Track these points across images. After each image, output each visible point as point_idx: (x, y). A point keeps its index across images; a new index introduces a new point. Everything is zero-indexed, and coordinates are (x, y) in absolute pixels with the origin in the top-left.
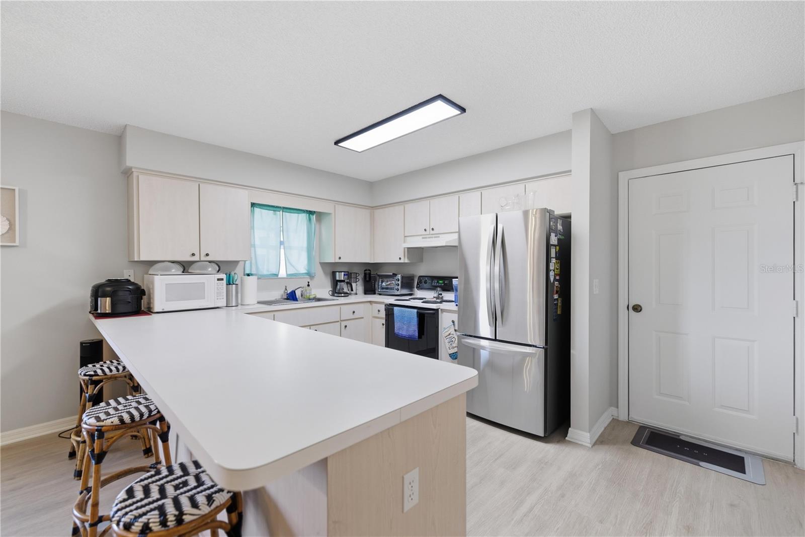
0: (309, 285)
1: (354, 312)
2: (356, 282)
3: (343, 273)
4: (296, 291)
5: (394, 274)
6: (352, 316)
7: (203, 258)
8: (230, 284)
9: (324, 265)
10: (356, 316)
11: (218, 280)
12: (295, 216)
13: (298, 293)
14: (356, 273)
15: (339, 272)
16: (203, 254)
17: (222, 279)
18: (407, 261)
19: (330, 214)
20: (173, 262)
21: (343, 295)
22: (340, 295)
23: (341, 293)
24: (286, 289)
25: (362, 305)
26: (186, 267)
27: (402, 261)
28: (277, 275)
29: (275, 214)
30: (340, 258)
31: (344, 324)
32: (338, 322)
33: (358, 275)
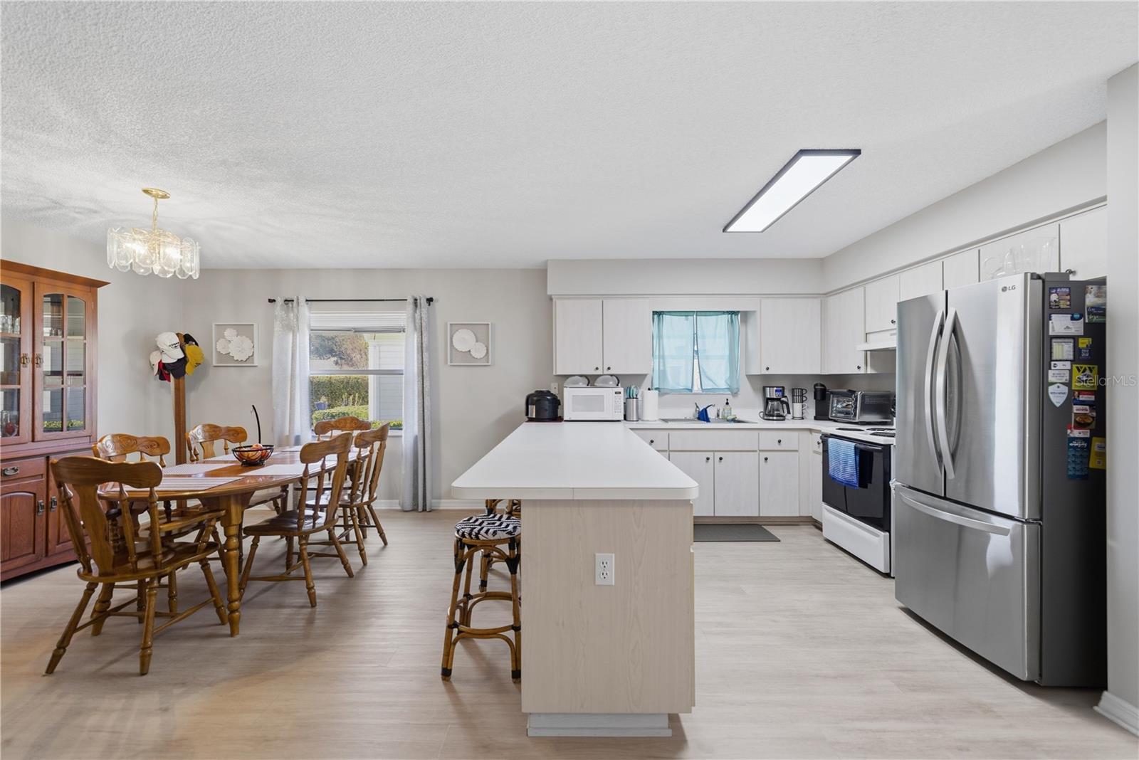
0: (727, 403)
1: (780, 441)
2: (802, 402)
3: (775, 389)
4: (708, 409)
5: (850, 391)
6: (777, 447)
7: (606, 372)
8: (630, 398)
9: (751, 378)
10: (783, 446)
11: (616, 393)
12: (713, 318)
13: (711, 413)
14: (802, 390)
15: (770, 387)
16: (606, 368)
17: (620, 393)
18: (870, 371)
19: (755, 312)
20: (581, 376)
21: (775, 418)
22: (771, 418)
23: (773, 416)
24: (697, 407)
25: (796, 434)
26: (591, 380)
27: (862, 371)
28: (691, 390)
29: (687, 320)
30: (768, 369)
31: (764, 455)
32: (756, 451)
33: (804, 392)
